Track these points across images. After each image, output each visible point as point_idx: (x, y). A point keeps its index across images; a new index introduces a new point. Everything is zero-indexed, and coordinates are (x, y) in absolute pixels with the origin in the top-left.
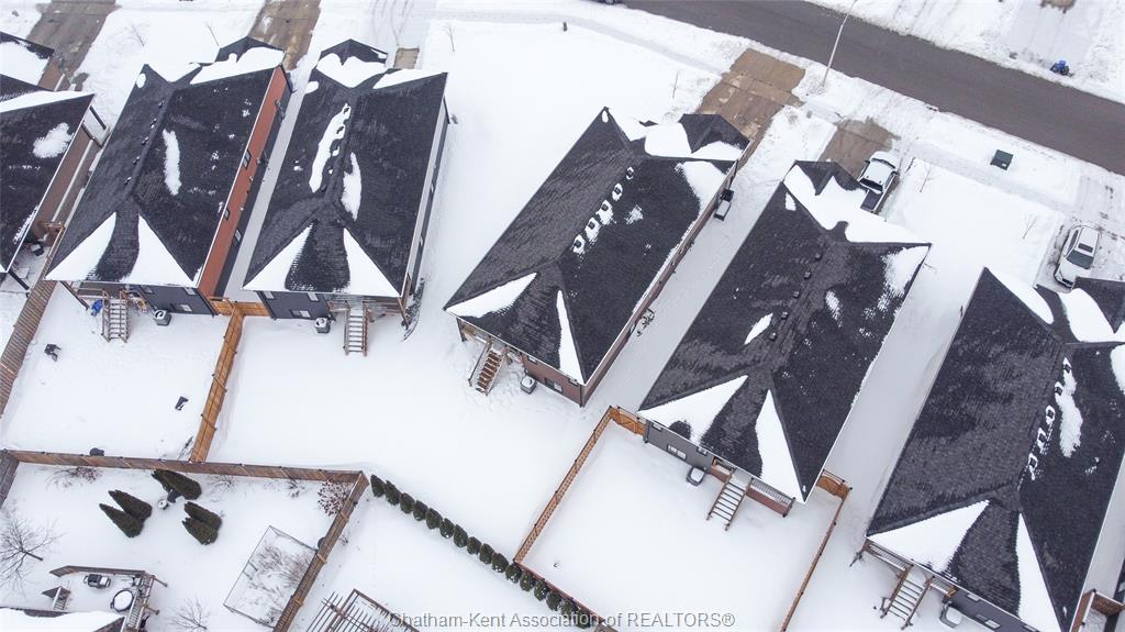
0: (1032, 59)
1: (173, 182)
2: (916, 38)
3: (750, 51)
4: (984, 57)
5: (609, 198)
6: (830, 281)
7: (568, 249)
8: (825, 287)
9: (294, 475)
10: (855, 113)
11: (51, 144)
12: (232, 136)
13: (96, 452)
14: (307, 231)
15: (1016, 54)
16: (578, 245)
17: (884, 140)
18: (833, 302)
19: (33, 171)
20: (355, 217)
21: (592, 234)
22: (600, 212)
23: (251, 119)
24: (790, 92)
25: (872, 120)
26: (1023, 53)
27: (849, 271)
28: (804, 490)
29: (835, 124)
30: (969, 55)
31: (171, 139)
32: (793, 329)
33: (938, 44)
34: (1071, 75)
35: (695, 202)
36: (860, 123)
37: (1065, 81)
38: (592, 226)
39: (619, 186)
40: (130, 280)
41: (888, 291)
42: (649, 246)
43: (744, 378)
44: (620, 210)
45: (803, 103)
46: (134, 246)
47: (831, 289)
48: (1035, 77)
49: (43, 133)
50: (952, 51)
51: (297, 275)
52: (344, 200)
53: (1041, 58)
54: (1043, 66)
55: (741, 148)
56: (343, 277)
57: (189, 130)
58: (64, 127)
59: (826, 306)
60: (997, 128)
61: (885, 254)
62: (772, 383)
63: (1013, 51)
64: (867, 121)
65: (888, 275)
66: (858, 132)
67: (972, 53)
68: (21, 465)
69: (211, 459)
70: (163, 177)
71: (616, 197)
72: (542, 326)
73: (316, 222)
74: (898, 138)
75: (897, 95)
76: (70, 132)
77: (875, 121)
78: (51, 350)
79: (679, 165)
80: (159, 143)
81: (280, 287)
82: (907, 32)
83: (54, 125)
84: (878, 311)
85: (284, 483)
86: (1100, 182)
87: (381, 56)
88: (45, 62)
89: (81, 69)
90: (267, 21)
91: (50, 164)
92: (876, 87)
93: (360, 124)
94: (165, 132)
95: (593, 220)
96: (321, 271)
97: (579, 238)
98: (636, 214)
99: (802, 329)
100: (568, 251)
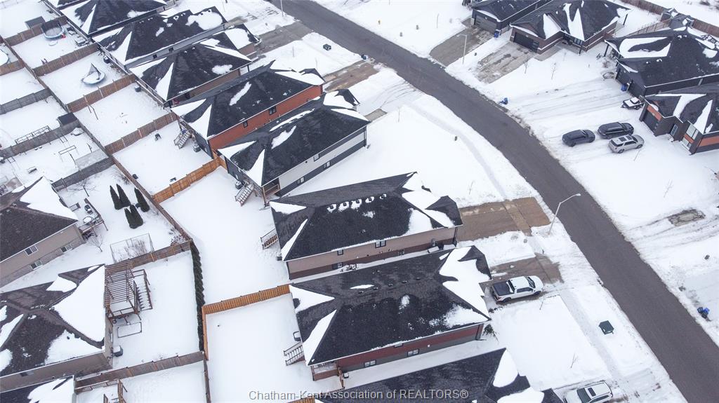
0: (692, 298)
1: (234, 101)
2: (632, 246)
3: (533, 199)
4: (662, 278)
5: (364, 200)
6: (413, 292)
7: (325, 206)
8: (408, 292)
9: (176, 227)
10: (553, 256)
11: (220, 70)
12: (271, 99)
13: (135, 177)
14: (253, 142)
15: (685, 289)
16: (332, 208)
17: (554, 277)
18: (405, 301)
19: (206, 74)
20: (272, 148)
21: (342, 208)
22: (354, 203)
23: (285, 97)
24: (530, 227)
25: (559, 265)
26: (691, 291)
27: (428, 296)
28: (313, 361)
29: (536, 254)
30: (654, 272)
31: (248, 86)
32: (373, 296)
33: (642, 257)
34: (708, 320)
35: (406, 229)
36: (550, 262)
37: (701, 321)
38: (345, 205)
39: (373, 198)
40: (191, 124)
41: (443, 320)
42: (365, 231)
43: (333, 298)
44: (364, 207)
45: (531, 235)
46: (202, 113)
47: (410, 296)
48: (683, 307)
49: (221, 64)
50: (647, 264)
51: (237, 157)
52: (274, 139)
53: (699, 301)
54: (695, 305)
55: (454, 224)
56: (249, 167)
57: (257, 87)
58: (231, 66)
59: (400, 299)
60: (626, 314)
61: (457, 304)
62: (340, 308)
63: (684, 286)
64: (555, 264)
65: (450, 313)
66: (543, 265)
67: (657, 272)
68: (114, 166)
69: (162, 204)
70: (233, 97)
71: (367, 201)
72: (291, 229)
73: (258, 141)
74: (562, 281)
75: (588, 264)
76: (230, 69)
77: (559, 267)
78: (158, 136)
79: (412, 209)
80: (242, 85)
81: (229, 157)
82: (630, 241)
83: (228, 64)
84: (428, 324)
85: (172, 227)
86: (656, 379)
87: (356, 103)
88: (250, 43)
89: (265, 54)
90: (345, 72)
91: (215, 75)
92: (580, 253)
93: (310, 118)
94: (248, 83)
95: (347, 203)
96: (245, 160)
97: (335, 206)
98: (371, 214)
99: (377, 299)
100: (326, 206)
